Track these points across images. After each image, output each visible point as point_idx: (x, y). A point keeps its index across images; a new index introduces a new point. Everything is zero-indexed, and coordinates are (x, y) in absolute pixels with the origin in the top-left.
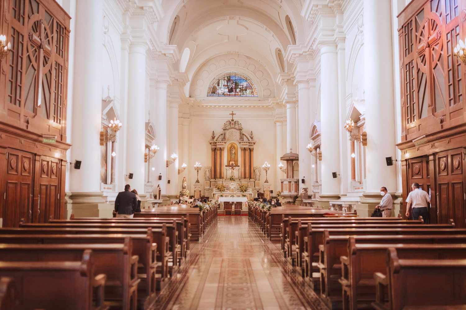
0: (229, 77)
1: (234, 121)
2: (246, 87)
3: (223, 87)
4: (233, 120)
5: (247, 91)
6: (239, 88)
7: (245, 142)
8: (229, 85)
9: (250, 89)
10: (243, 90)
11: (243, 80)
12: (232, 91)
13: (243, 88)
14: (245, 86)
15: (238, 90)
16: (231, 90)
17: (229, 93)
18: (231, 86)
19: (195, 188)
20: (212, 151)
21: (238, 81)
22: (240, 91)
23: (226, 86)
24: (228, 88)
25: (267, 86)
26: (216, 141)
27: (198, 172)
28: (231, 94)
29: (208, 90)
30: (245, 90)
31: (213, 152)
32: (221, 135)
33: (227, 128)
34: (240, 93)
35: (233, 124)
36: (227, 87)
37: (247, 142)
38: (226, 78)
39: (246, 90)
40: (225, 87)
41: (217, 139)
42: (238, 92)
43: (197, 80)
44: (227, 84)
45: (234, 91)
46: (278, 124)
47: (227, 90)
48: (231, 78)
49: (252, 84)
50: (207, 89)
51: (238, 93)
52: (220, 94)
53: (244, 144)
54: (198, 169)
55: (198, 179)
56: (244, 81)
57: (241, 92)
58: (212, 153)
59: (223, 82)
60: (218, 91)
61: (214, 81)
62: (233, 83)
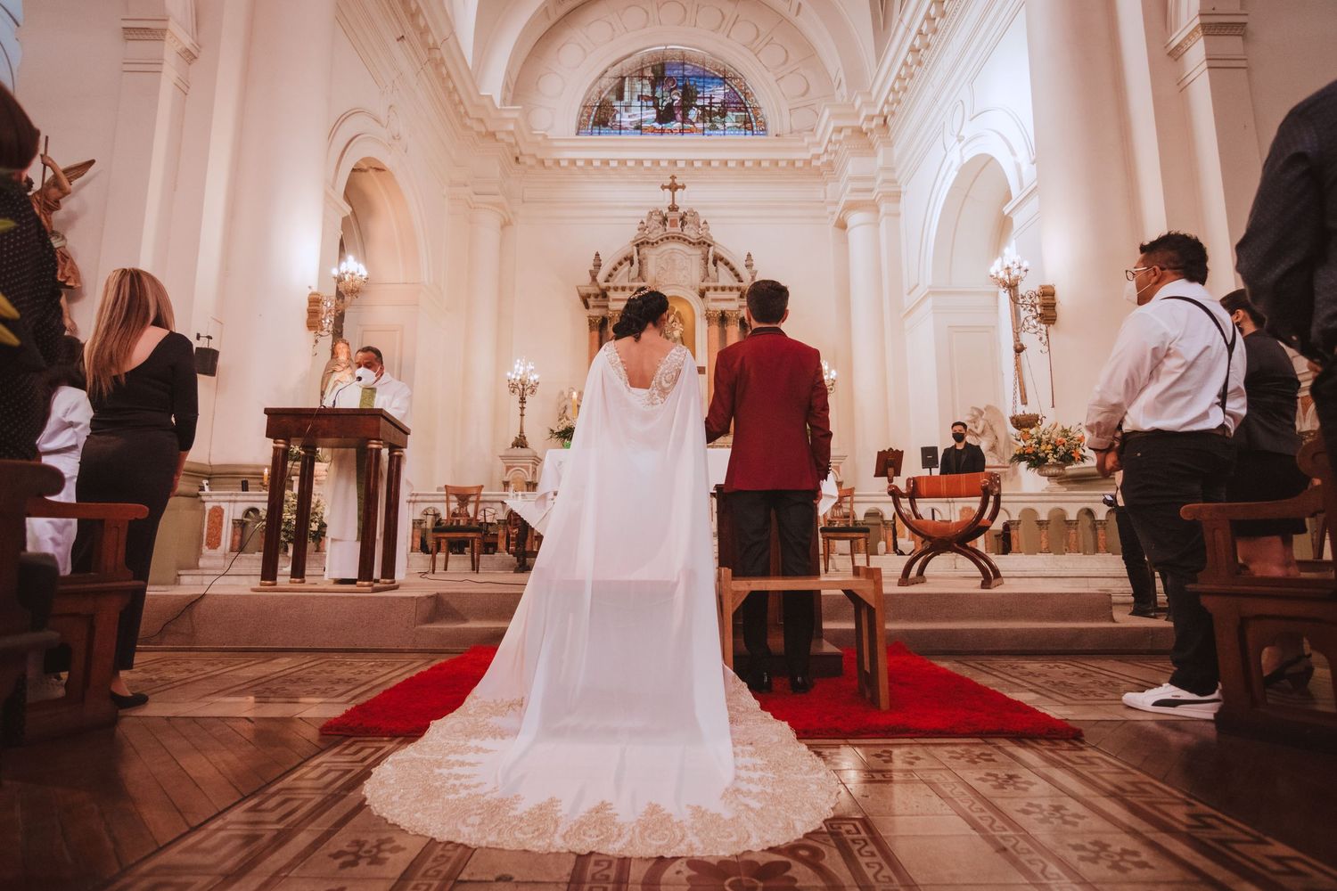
0: (659, 68)
1: (681, 211)
2: (723, 103)
3: (639, 104)
4: (673, 208)
5: (727, 119)
6: (697, 107)
7: (723, 289)
8: (658, 94)
9: (740, 110)
10: (711, 114)
11: (713, 78)
12: (673, 118)
13: (711, 107)
14: (718, 98)
15: (693, 114)
16: (665, 116)
17: (660, 123)
18: (668, 100)
19: (508, 468)
20: (591, 329)
21: (692, 83)
22: (701, 118)
23: (647, 99)
24: (656, 106)
25: (803, 95)
26: (607, 281)
27: (523, 400)
28: (668, 126)
29: (582, 115)
30: (718, 114)
31: (596, 334)
32: (626, 259)
33: (653, 237)
34: (700, 126)
35: (673, 224)
36: (650, 103)
37: (731, 289)
38: (649, 73)
39: (723, 114)
40: (645, 104)
41: (610, 275)
42: (694, 121)
43: (540, 78)
44: (654, 93)
45: (679, 117)
46: (855, 219)
47: (651, 114)
48: (668, 73)
49: (746, 94)
50: (576, 108)
51: (693, 123)
52: (626, 129)
53: (720, 295)
54: (522, 391)
55: (521, 432)
56: (716, 81)
57: (704, 122)
58: (591, 338)
59: (638, 86)
60: (618, 116)
61: (605, 81)
62: (675, 88)
